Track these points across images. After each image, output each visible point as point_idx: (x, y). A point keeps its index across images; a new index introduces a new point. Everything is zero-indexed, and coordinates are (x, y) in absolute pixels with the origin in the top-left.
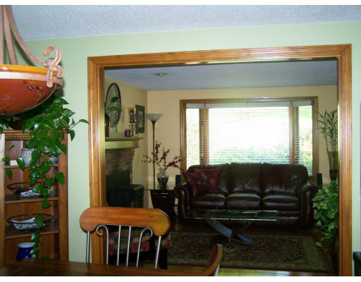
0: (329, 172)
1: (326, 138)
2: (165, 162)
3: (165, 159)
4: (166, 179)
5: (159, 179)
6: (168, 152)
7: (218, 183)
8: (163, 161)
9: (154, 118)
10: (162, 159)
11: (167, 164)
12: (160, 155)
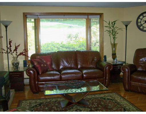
0: (111, 54)
1: (110, 36)
2: (17, 53)
3: (16, 50)
4: (18, 63)
5: (13, 64)
6: (19, 46)
7: (51, 64)
8: (15, 52)
9: (6, 24)
10: (14, 50)
11: (18, 54)
12: (13, 48)
